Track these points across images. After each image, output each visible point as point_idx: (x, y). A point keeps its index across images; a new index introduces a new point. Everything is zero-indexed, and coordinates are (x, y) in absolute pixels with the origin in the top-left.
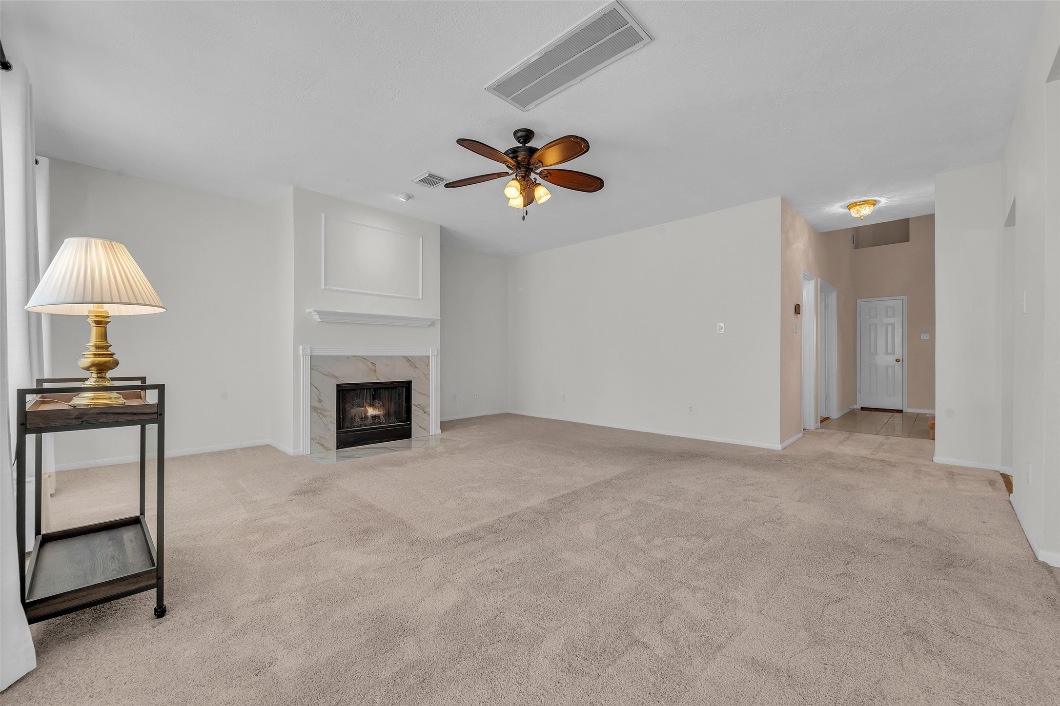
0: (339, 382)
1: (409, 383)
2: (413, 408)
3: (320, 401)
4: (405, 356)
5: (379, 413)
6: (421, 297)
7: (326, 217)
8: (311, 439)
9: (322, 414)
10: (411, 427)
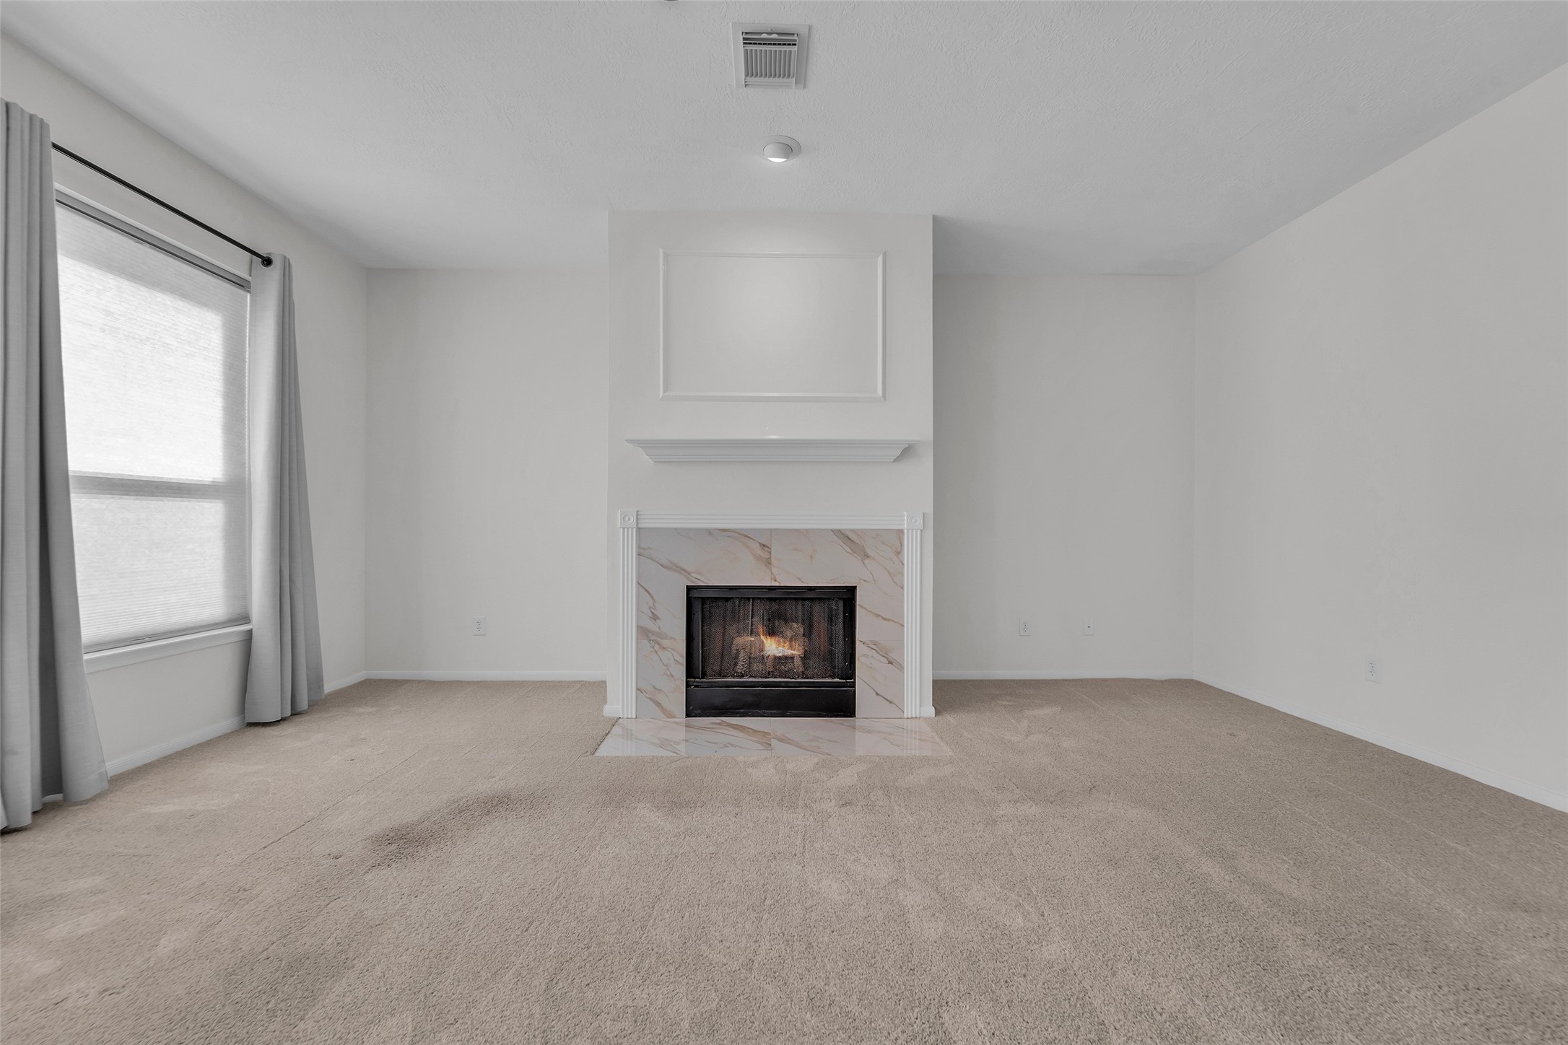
0: (692, 582)
1: (852, 590)
2: (860, 649)
3: (655, 617)
4: (840, 531)
5: (789, 652)
6: (880, 392)
7: (666, 256)
8: (638, 689)
9: (659, 644)
10: (855, 691)
